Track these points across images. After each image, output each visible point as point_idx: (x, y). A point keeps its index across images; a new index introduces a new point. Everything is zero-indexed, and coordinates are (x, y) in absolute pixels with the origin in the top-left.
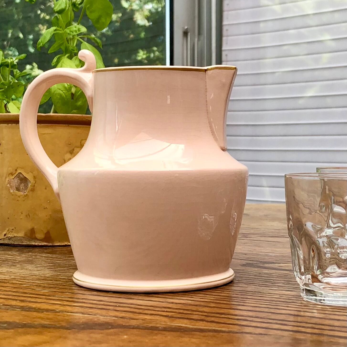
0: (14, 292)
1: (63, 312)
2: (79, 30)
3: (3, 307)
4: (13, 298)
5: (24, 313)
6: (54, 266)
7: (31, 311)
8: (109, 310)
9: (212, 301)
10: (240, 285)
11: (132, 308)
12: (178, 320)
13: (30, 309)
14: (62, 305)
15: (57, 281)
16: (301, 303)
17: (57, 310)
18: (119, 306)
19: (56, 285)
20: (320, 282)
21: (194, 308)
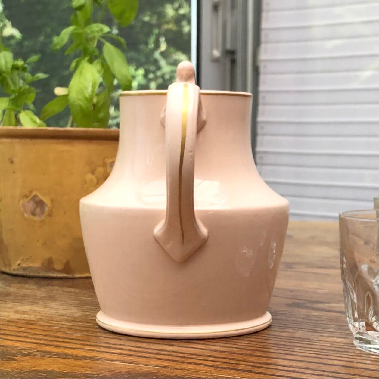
0: (45, 335)
1: (102, 360)
2: (101, 30)
3: (38, 353)
4: (46, 342)
5: (61, 360)
6: (81, 304)
7: (69, 358)
8: (150, 358)
9: (258, 349)
10: (288, 330)
11: (174, 356)
12: (224, 371)
13: (67, 356)
14: (100, 352)
15: (87, 322)
16: (355, 353)
17: (96, 358)
18: (160, 354)
19: (88, 327)
20: (375, 330)
21: (240, 357)
